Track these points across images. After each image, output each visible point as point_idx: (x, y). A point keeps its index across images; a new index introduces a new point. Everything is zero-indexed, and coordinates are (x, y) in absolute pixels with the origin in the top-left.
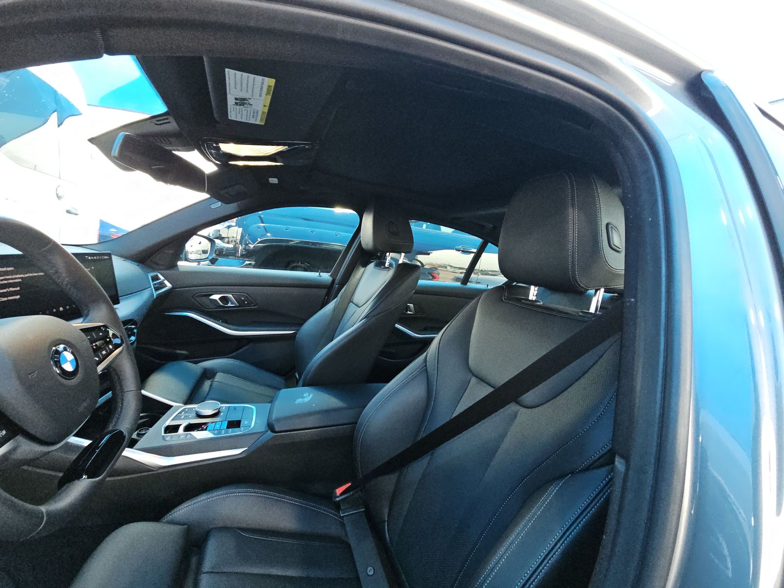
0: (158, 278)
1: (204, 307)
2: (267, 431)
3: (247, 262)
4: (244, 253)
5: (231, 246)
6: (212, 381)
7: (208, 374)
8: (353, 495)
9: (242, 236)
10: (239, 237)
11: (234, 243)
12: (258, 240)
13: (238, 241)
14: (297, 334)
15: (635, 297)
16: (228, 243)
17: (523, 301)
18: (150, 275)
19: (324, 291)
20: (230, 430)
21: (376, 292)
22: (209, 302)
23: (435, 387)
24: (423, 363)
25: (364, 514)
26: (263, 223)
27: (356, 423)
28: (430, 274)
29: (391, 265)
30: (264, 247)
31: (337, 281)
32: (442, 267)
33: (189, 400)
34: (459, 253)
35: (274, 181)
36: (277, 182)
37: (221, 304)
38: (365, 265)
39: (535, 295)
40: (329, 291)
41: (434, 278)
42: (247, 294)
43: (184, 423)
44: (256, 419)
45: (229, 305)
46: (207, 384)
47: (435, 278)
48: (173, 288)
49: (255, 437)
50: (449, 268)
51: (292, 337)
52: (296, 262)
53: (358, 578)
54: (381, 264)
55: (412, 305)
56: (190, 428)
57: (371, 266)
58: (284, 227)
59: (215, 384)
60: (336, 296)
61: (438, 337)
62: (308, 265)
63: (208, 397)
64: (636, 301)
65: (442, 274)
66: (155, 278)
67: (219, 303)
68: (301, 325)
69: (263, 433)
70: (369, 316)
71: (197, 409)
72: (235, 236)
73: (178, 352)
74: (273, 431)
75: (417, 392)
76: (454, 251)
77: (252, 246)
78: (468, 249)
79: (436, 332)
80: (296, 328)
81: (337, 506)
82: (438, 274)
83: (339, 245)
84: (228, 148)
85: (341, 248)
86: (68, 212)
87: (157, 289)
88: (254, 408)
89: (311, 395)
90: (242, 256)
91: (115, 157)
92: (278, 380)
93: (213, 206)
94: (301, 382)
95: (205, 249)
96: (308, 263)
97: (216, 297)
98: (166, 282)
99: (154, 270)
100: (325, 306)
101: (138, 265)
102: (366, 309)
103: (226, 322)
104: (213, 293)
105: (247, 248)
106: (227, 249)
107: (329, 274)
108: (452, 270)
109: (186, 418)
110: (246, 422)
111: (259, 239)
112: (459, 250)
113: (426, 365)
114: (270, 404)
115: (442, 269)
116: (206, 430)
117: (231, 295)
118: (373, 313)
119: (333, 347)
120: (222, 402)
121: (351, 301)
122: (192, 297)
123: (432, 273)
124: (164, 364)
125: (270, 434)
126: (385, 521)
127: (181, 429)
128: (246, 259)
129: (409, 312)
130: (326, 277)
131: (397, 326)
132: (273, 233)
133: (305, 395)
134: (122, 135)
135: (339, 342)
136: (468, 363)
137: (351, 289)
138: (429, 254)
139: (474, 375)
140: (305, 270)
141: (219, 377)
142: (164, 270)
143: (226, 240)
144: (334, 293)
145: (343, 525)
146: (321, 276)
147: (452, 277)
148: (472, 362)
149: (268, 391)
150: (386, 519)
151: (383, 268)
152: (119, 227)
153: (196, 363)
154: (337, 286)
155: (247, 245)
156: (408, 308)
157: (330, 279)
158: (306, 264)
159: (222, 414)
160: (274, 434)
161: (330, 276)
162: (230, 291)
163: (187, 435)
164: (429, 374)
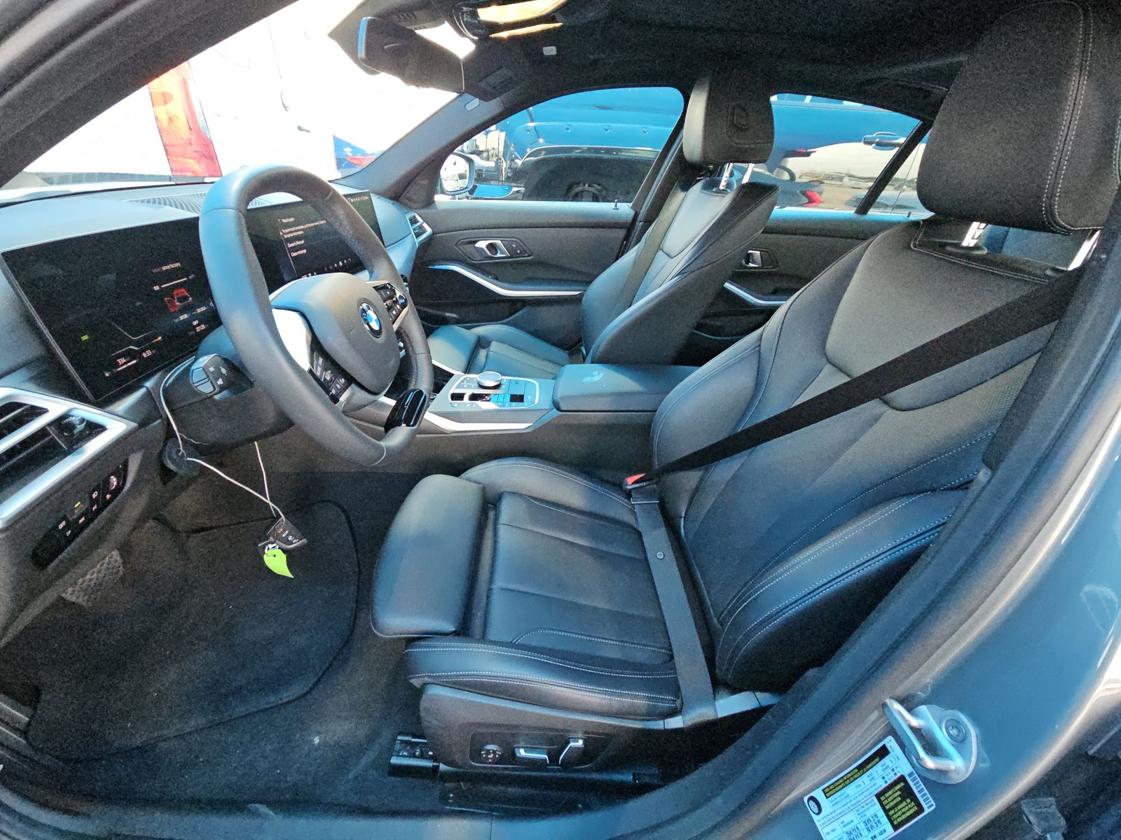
0: (416, 222)
1: (470, 258)
2: (552, 409)
3: (515, 189)
4: (509, 175)
5: (491, 164)
6: (488, 352)
7: (482, 343)
8: (646, 486)
9: (506, 146)
10: (501, 149)
11: (495, 159)
12: (526, 153)
13: (501, 155)
14: (583, 295)
15: (1108, 254)
16: (488, 159)
17: (949, 248)
18: (408, 216)
19: (622, 233)
20: (514, 403)
21: (701, 232)
22: (474, 251)
23: (767, 375)
24: (756, 343)
25: (657, 506)
26: (532, 121)
27: (656, 411)
28: (804, 193)
29: (729, 185)
30: (538, 162)
31: (641, 217)
32: (832, 179)
33: (468, 370)
34: (870, 149)
35: (550, 51)
36: (554, 53)
37: (489, 254)
38: (686, 187)
39: (976, 236)
40: (630, 232)
41: (811, 201)
42: (520, 240)
43: (468, 393)
44: (540, 395)
45: (499, 255)
46: (482, 354)
47: (814, 202)
48: (434, 233)
49: (540, 414)
50: (846, 180)
51: (577, 300)
52: (582, 184)
53: (646, 560)
54: (712, 185)
55: (759, 252)
56: (474, 397)
57: (697, 188)
58: (564, 124)
59: (490, 353)
60: (638, 241)
61: (785, 305)
62: (600, 188)
63: (486, 368)
64: (1107, 259)
65: (827, 192)
66: (413, 221)
67: (485, 253)
68: (589, 283)
69: (549, 410)
70: (683, 271)
71: (479, 379)
72: (496, 147)
73: (447, 314)
74: (559, 409)
75: (743, 380)
76: (861, 145)
77: (519, 162)
78: (889, 139)
79: (784, 297)
80: (582, 288)
81: (628, 495)
82: (820, 193)
83: (648, 152)
84: (489, 14)
85: (652, 156)
86: (300, 128)
87: (418, 235)
88: (537, 383)
89: (602, 375)
90: (508, 178)
91: (362, 60)
92: (561, 355)
93: (469, 107)
94: (589, 358)
95: (463, 172)
96: (599, 185)
97: (482, 244)
98: (425, 225)
99: (411, 208)
100: (622, 255)
101: (393, 204)
102: (680, 262)
103: (496, 278)
104: (478, 239)
105: (513, 166)
106: (488, 170)
107: (631, 204)
108: (853, 183)
109: (469, 387)
110: (529, 398)
111: (528, 150)
112: (870, 143)
113: (760, 346)
114: (554, 381)
115: (833, 182)
116: (489, 401)
117: (500, 242)
118: (693, 267)
119: (631, 314)
120: (503, 374)
121: (660, 248)
122: (456, 245)
123: (807, 194)
124: (438, 328)
125: (555, 413)
126: (681, 517)
127: (466, 398)
128: (513, 184)
129: (751, 265)
130: (624, 209)
131: (728, 286)
132: (549, 137)
133: (594, 373)
134: (365, 20)
135: (639, 308)
136: (824, 347)
137: (661, 230)
138: (808, 155)
139: (829, 362)
140: (595, 199)
141: (494, 346)
142: (420, 209)
143: (485, 155)
144: (636, 234)
145: (633, 513)
146: (618, 209)
147: (848, 197)
148: (830, 344)
149: (550, 367)
150: (683, 515)
151: (715, 192)
152: (356, 145)
153: (469, 328)
154: (641, 223)
155: (513, 160)
156: (748, 258)
157: (632, 213)
158: (596, 186)
159: (504, 387)
160: (561, 413)
161: (631, 208)
162: (500, 235)
163: (472, 404)
164: (762, 356)
